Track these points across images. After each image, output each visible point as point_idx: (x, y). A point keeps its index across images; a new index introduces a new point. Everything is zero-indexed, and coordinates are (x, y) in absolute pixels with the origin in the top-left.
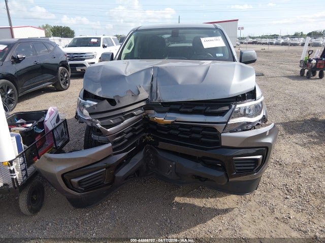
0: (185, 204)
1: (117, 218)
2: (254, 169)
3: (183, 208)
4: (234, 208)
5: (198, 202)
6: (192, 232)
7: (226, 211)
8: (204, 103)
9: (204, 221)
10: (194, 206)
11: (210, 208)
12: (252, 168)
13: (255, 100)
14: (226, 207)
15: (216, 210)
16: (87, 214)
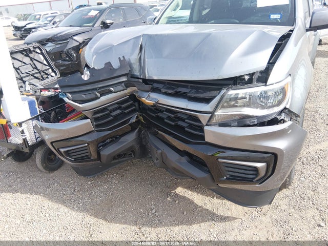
0: (184, 198)
1: (110, 194)
2: (254, 178)
3: (177, 202)
4: (236, 218)
5: (199, 199)
6: (168, 231)
7: (224, 219)
8: (189, 85)
9: (190, 222)
10: (191, 202)
11: (208, 210)
12: (251, 177)
13: (266, 85)
14: (229, 214)
15: (213, 214)
16: (89, 183)
